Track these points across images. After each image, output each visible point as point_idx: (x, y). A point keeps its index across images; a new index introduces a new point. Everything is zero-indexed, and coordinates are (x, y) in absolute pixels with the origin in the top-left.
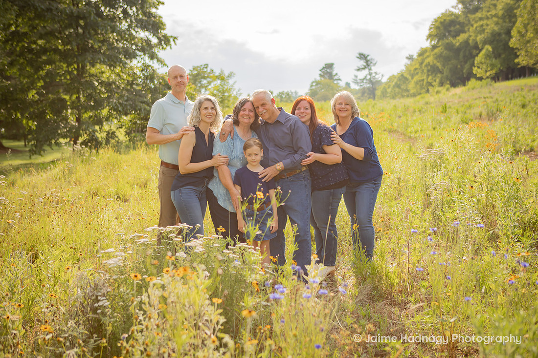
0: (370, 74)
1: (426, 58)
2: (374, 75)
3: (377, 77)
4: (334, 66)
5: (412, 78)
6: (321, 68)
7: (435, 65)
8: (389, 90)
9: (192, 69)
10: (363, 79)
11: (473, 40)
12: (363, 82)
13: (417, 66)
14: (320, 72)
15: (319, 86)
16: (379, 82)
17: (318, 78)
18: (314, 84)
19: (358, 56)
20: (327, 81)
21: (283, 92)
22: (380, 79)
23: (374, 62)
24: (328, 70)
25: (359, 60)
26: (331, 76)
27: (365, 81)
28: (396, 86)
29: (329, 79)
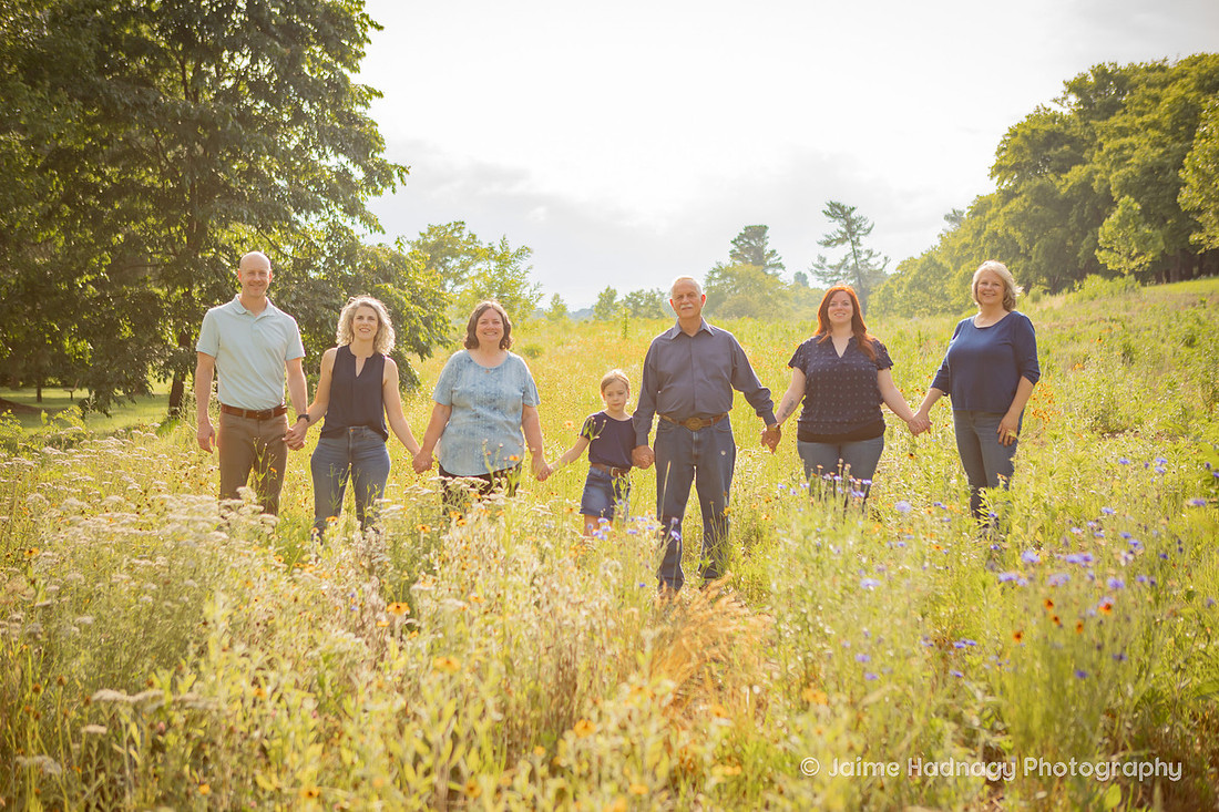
0: (856, 254)
1: (990, 220)
2: (864, 256)
3: (872, 261)
4: (768, 233)
5: (957, 268)
6: (736, 235)
7: (1008, 236)
8: (898, 295)
9: (426, 231)
10: (839, 267)
11: (1102, 180)
12: (837, 273)
13: (968, 240)
14: (733, 247)
15: (728, 280)
16: (878, 274)
17: (727, 261)
18: (716, 275)
19: (828, 209)
20: (750, 268)
22: (879, 267)
23: (867, 227)
24: (752, 242)
25: (829, 219)
26: (759, 257)
27: (842, 272)
28: (917, 284)
29: (754, 264)
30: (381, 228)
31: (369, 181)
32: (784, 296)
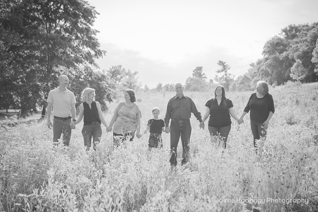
0: (226, 75)
1: (262, 66)
2: (228, 75)
3: (230, 76)
4: (203, 69)
5: (253, 78)
6: (194, 70)
7: (267, 70)
8: (237, 86)
9: (111, 68)
10: (222, 78)
11: (291, 55)
12: (221, 80)
13: (256, 71)
14: (193, 72)
15: (192, 81)
16: (232, 80)
17: (192, 76)
18: (189, 80)
19: (218, 63)
20: (198, 78)
21: (169, 84)
22: (232, 78)
23: (229, 67)
24: (198, 71)
25: (219, 65)
26: (200, 75)
27: (222, 79)
28: (242, 83)
29: (199, 77)
30: (99, 67)
31: (96, 55)
32: (207, 86)
